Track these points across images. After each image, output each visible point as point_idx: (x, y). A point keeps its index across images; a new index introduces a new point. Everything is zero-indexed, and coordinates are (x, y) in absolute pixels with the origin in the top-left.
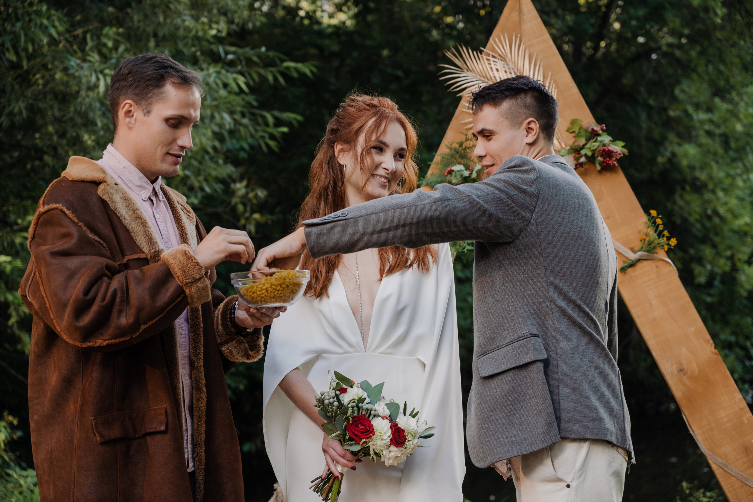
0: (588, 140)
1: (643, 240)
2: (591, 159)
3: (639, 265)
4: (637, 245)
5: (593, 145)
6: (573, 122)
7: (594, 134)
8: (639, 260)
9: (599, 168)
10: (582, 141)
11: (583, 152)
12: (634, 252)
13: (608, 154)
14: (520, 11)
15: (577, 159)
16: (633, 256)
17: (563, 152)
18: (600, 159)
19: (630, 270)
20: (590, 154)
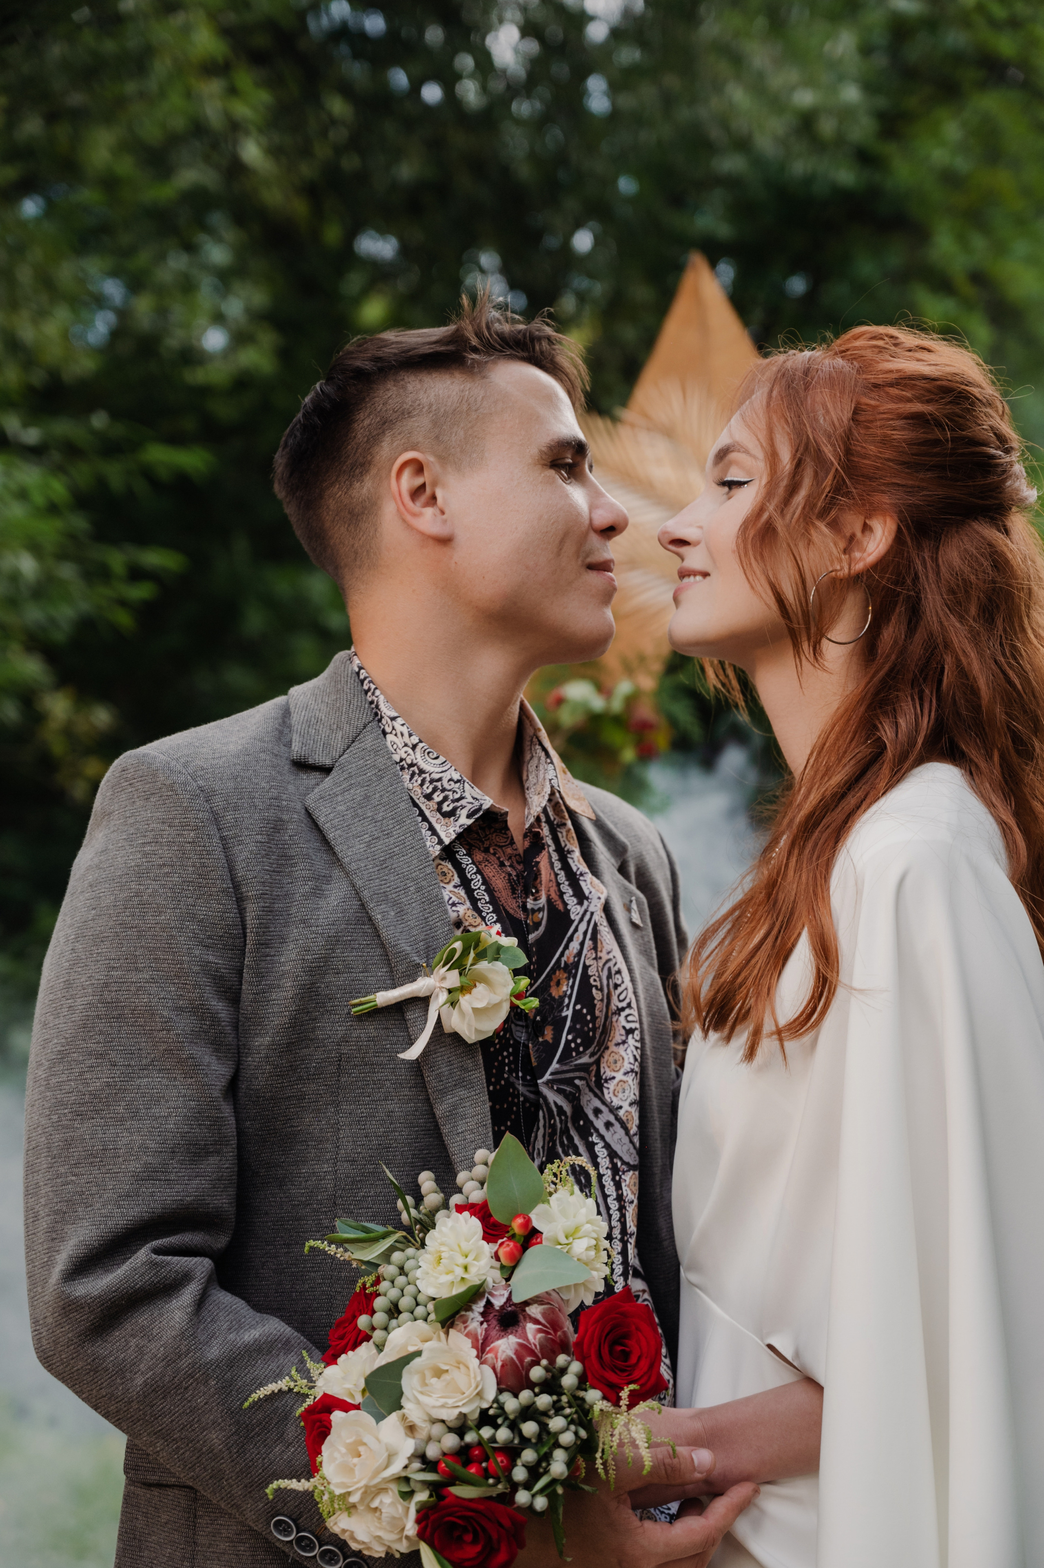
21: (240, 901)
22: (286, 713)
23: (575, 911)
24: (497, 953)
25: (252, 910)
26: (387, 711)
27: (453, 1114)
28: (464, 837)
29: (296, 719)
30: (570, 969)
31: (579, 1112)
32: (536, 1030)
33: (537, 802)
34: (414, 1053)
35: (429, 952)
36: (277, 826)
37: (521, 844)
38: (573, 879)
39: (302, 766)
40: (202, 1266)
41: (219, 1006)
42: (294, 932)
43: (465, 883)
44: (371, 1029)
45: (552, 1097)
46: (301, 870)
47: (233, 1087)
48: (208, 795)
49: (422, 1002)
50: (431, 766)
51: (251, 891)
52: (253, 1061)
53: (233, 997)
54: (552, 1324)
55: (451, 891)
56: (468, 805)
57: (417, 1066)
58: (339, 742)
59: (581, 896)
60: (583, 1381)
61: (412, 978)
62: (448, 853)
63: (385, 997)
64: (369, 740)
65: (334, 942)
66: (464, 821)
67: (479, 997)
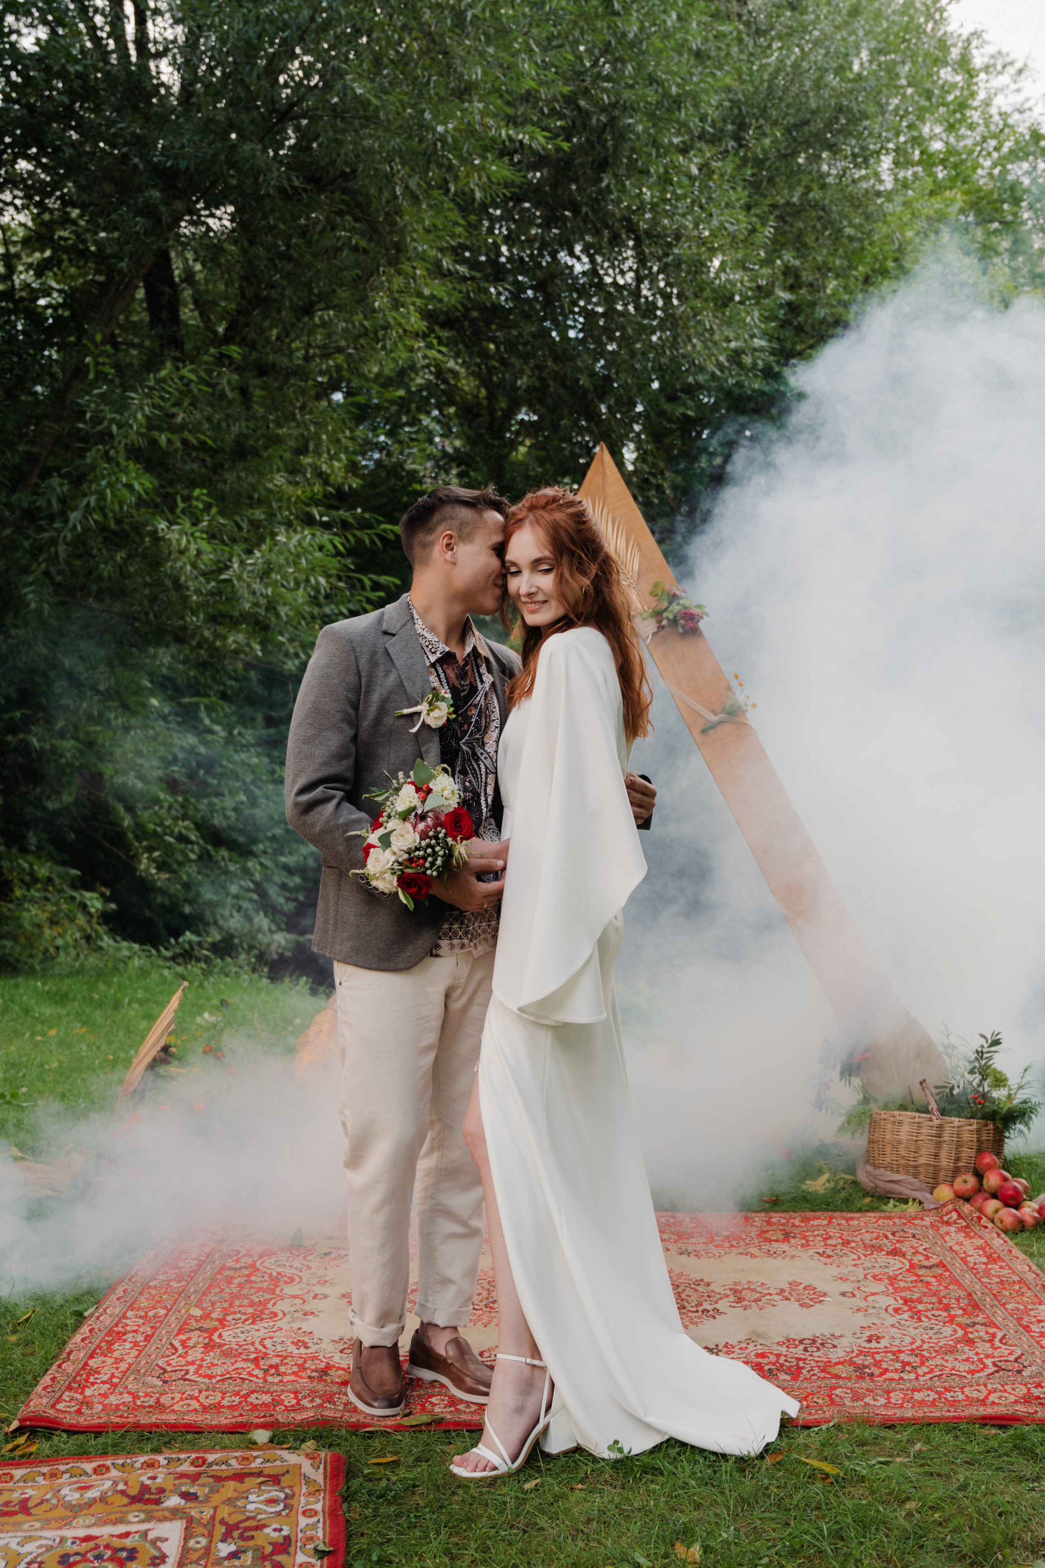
0: (670, 603)
1: (723, 703)
2: (674, 622)
3: (721, 728)
4: (718, 707)
5: (675, 607)
6: (656, 586)
7: (675, 597)
8: (721, 723)
9: (680, 630)
10: (665, 604)
11: (665, 615)
12: (715, 714)
13: (689, 616)
14: (604, 475)
15: (659, 622)
16: (713, 719)
17: (645, 615)
18: (682, 622)
19: (711, 732)
20: (671, 616)
21: (360, 677)
22: (383, 614)
23: (480, 686)
24: (443, 699)
25: (364, 680)
26: (416, 616)
27: (427, 751)
28: (438, 660)
29: (386, 617)
30: (476, 706)
31: (474, 754)
32: (461, 725)
33: (469, 649)
34: (414, 730)
35: (423, 698)
36: (374, 653)
37: (461, 663)
38: (480, 676)
39: (386, 633)
40: (340, 794)
41: (351, 711)
42: (378, 688)
43: (438, 676)
44: (401, 722)
45: (464, 748)
46: (382, 668)
47: (355, 738)
48: (351, 641)
49: (419, 714)
50: (429, 636)
51: (364, 674)
52: (362, 730)
53: (356, 708)
54: (437, 818)
55: (433, 678)
56: (440, 650)
57: (416, 734)
58: (399, 625)
59: (482, 682)
60: (446, 836)
61: (416, 704)
62: (433, 665)
63: (406, 711)
64: (409, 626)
65: (391, 692)
66: (439, 655)
67: (436, 713)
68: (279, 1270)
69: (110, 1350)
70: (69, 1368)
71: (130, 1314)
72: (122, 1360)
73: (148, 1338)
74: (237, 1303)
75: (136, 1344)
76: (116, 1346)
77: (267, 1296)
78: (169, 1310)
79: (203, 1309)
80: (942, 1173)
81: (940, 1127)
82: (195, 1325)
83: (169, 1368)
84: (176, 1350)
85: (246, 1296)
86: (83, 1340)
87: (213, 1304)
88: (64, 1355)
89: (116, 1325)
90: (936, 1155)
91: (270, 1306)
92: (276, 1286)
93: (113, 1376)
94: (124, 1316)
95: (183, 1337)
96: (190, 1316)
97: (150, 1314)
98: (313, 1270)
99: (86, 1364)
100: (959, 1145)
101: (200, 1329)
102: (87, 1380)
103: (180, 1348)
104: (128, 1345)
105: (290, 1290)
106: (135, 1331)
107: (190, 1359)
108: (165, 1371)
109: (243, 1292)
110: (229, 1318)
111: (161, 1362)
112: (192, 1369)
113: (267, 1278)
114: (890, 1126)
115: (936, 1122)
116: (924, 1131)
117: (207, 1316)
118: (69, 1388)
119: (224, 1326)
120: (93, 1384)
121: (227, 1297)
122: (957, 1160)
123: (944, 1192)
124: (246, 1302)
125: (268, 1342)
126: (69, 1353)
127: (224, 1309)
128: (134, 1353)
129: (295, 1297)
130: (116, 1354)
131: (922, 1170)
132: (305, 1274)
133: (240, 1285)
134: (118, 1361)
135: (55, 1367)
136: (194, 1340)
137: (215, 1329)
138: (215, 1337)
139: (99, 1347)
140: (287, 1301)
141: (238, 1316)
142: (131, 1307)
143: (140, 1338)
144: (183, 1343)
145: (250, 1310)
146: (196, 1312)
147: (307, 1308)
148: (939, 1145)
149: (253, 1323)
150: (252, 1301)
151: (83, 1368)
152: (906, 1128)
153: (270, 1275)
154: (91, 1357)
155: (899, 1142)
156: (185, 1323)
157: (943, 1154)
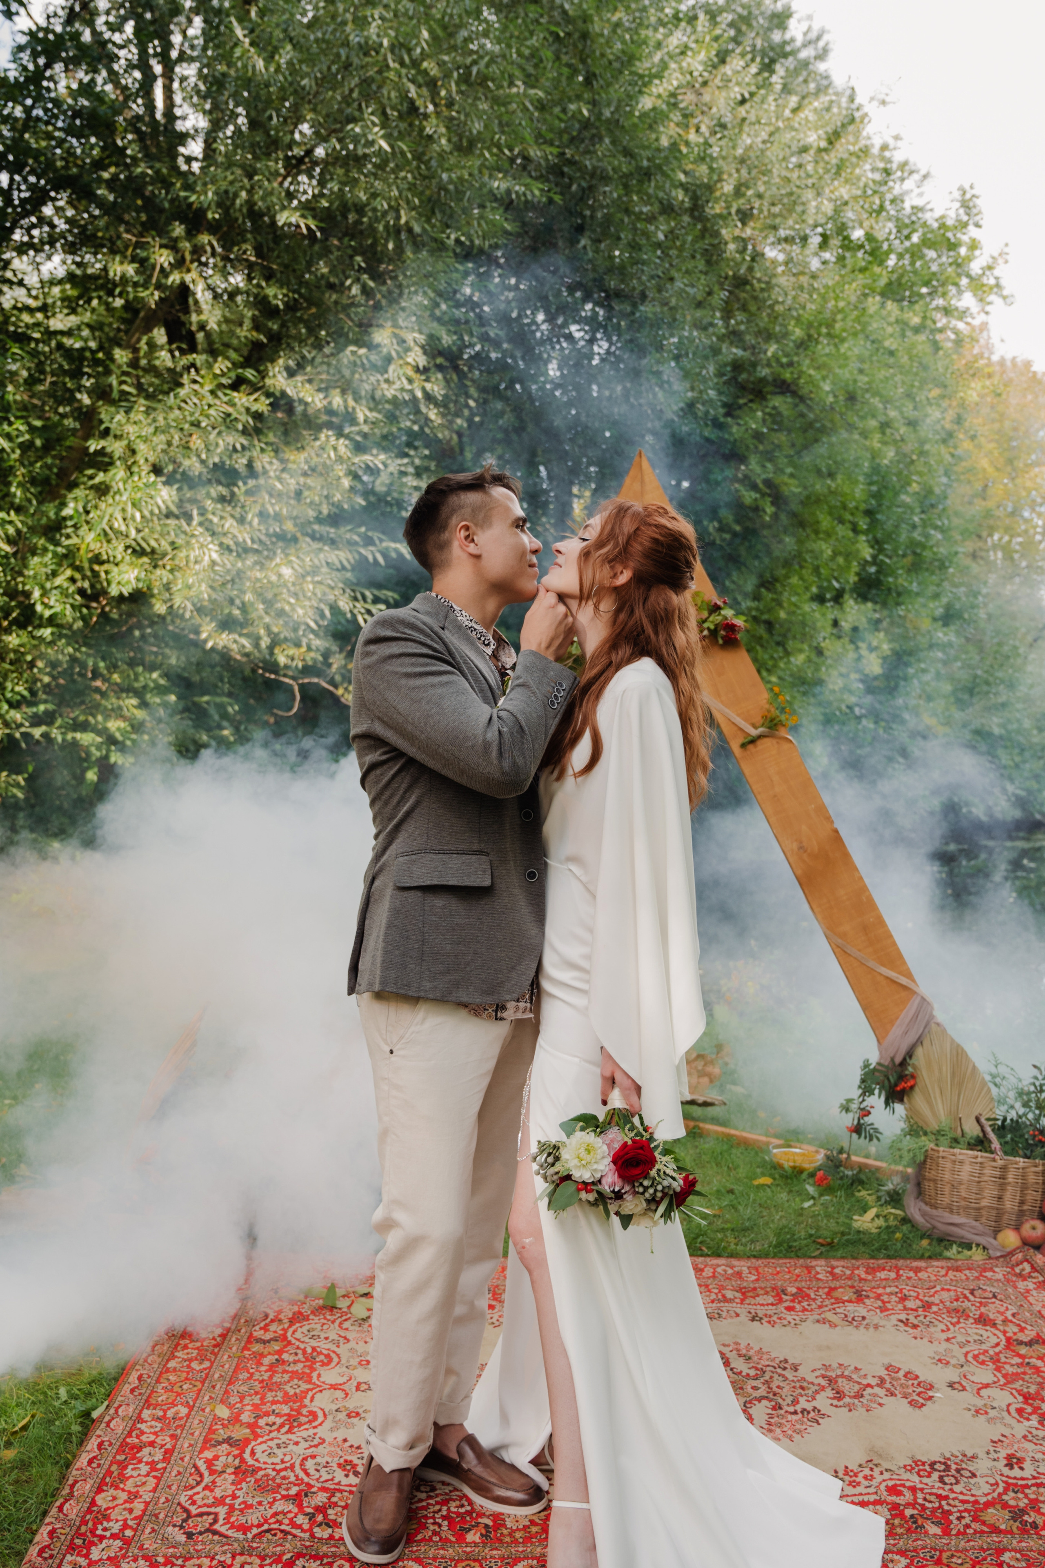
0: (710, 614)
1: (765, 717)
2: (714, 633)
3: (759, 742)
4: (758, 720)
5: (716, 618)
7: (716, 609)
8: (760, 737)
9: (721, 642)
10: (705, 614)
12: (756, 728)
13: (731, 628)
14: (642, 482)
16: (754, 732)
18: (723, 633)
19: (751, 747)
20: (712, 627)
68: (314, 1343)
69: (123, 1478)
70: (73, 1510)
71: (146, 1413)
72: (137, 1495)
73: (168, 1453)
74: (269, 1396)
75: (152, 1464)
76: (129, 1471)
77: (305, 1386)
78: (191, 1408)
79: (230, 1407)
80: (1006, 1217)
81: (1004, 1168)
82: (222, 1434)
83: (194, 1510)
84: (201, 1475)
85: (279, 1385)
86: (90, 1462)
87: (242, 1398)
88: (67, 1490)
89: (129, 1435)
90: (1000, 1198)
91: (307, 1401)
92: (313, 1369)
93: (125, 1526)
94: (140, 1420)
95: (208, 1454)
96: (216, 1419)
97: (170, 1414)
98: (352, 1344)
99: (93, 1503)
100: (1024, 1188)
101: (228, 1441)
102: (93, 1531)
103: (206, 1473)
104: (144, 1469)
105: (330, 1376)
106: (152, 1444)
107: (218, 1493)
108: (189, 1515)
109: (277, 1378)
110: (262, 1422)
111: (183, 1499)
112: (222, 1511)
113: (300, 1356)
114: (949, 1165)
115: (1000, 1163)
116: (987, 1171)
117: (235, 1419)
118: (72, 1548)
119: (256, 1436)
120: (102, 1538)
121: (257, 1386)
122: (1022, 1203)
123: (1010, 1239)
124: (280, 1396)
125: (310, 1464)
126: (72, 1486)
127: (255, 1406)
128: (152, 1482)
129: (334, 1387)
130: (129, 1485)
131: (984, 1212)
132: (343, 1350)
133: (272, 1368)
134: (134, 1496)
135: (54, 1511)
136: (222, 1459)
137: (247, 1441)
138: (247, 1455)
139: (109, 1473)
140: (326, 1393)
141: (272, 1419)
142: (148, 1404)
143: (158, 1456)
144: (209, 1463)
145: (285, 1409)
146: (223, 1412)
147: (352, 1404)
148: (1002, 1187)
149: (289, 1431)
150: (286, 1394)
151: (89, 1511)
152: (967, 1168)
153: (304, 1351)
154: (100, 1490)
155: (961, 1183)
156: (211, 1431)
157: (1008, 1196)
